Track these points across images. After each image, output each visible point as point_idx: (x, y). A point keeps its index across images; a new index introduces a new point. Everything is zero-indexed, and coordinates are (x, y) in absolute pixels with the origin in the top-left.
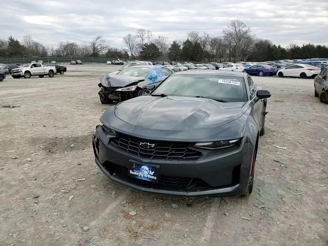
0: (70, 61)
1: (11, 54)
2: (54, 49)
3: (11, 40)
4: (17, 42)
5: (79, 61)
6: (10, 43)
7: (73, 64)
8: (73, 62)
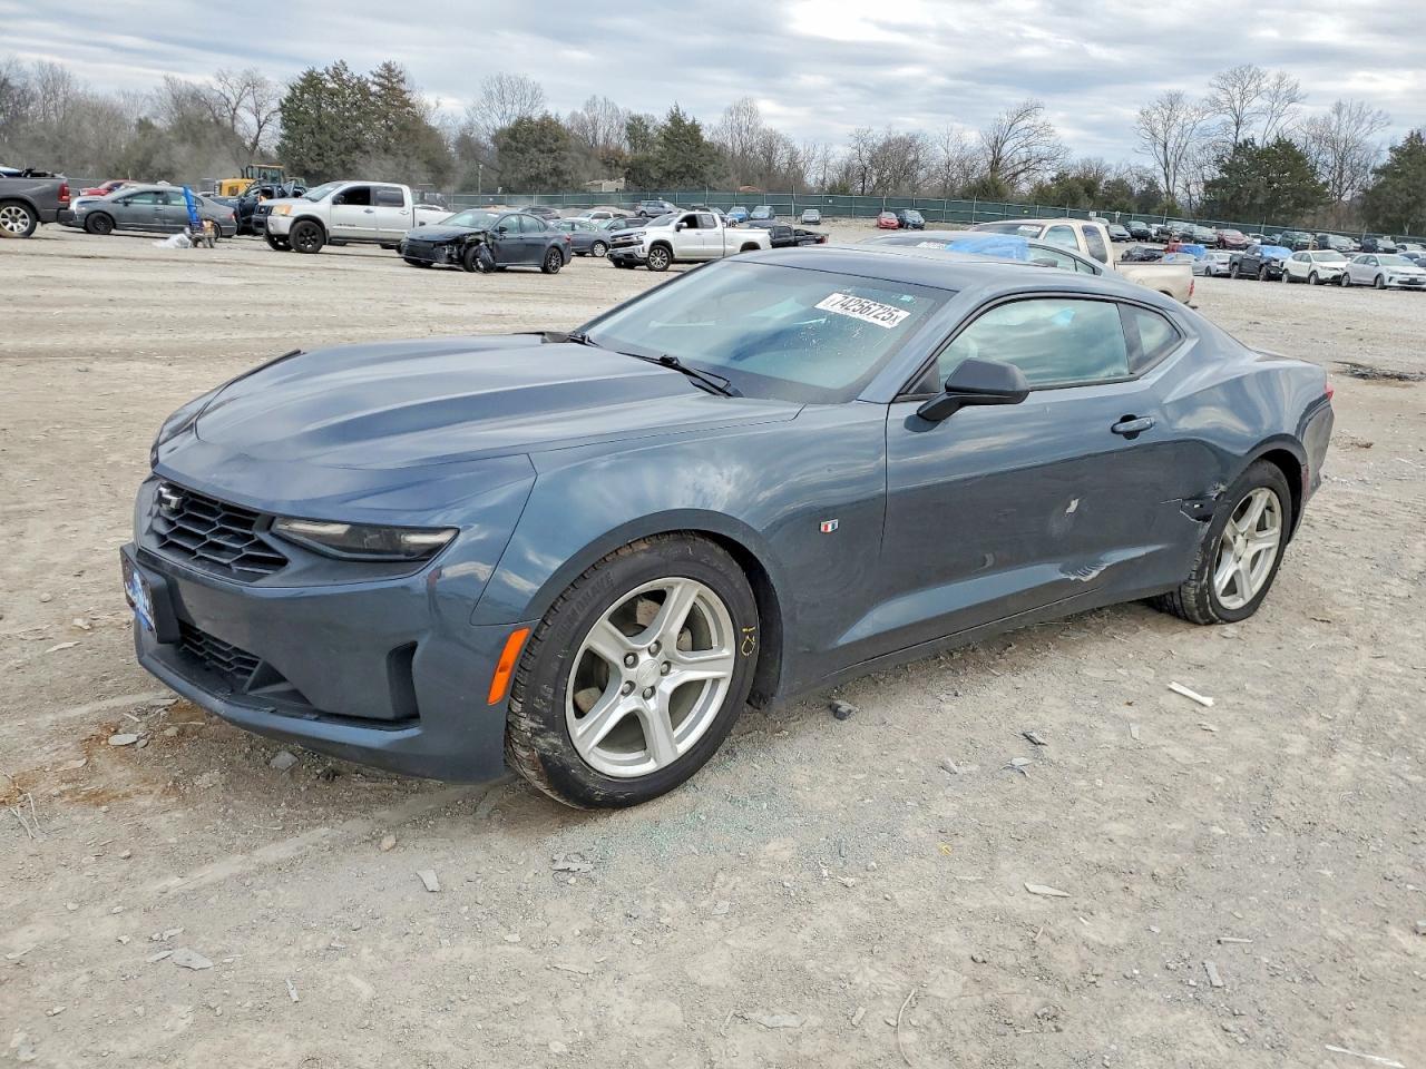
0: (875, 213)
1: (668, 174)
2: (832, 161)
3: (676, 119)
4: (694, 130)
5: (913, 216)
6: (669, 129)
7: (886, 227)
8: (889, 217)
